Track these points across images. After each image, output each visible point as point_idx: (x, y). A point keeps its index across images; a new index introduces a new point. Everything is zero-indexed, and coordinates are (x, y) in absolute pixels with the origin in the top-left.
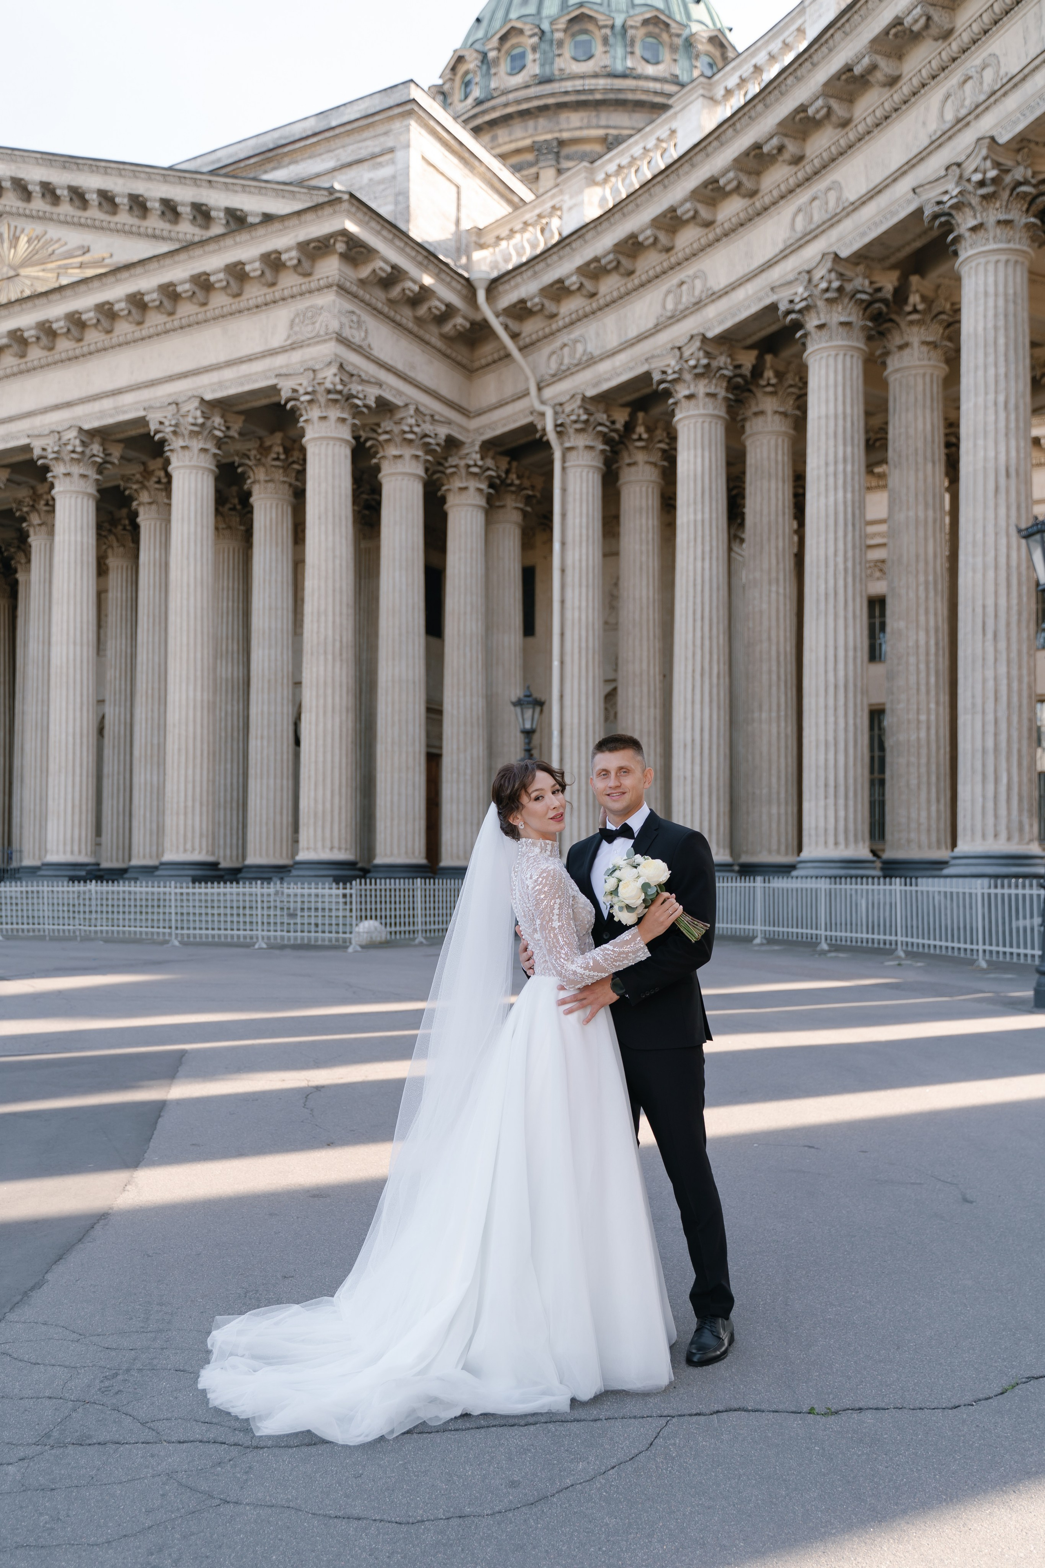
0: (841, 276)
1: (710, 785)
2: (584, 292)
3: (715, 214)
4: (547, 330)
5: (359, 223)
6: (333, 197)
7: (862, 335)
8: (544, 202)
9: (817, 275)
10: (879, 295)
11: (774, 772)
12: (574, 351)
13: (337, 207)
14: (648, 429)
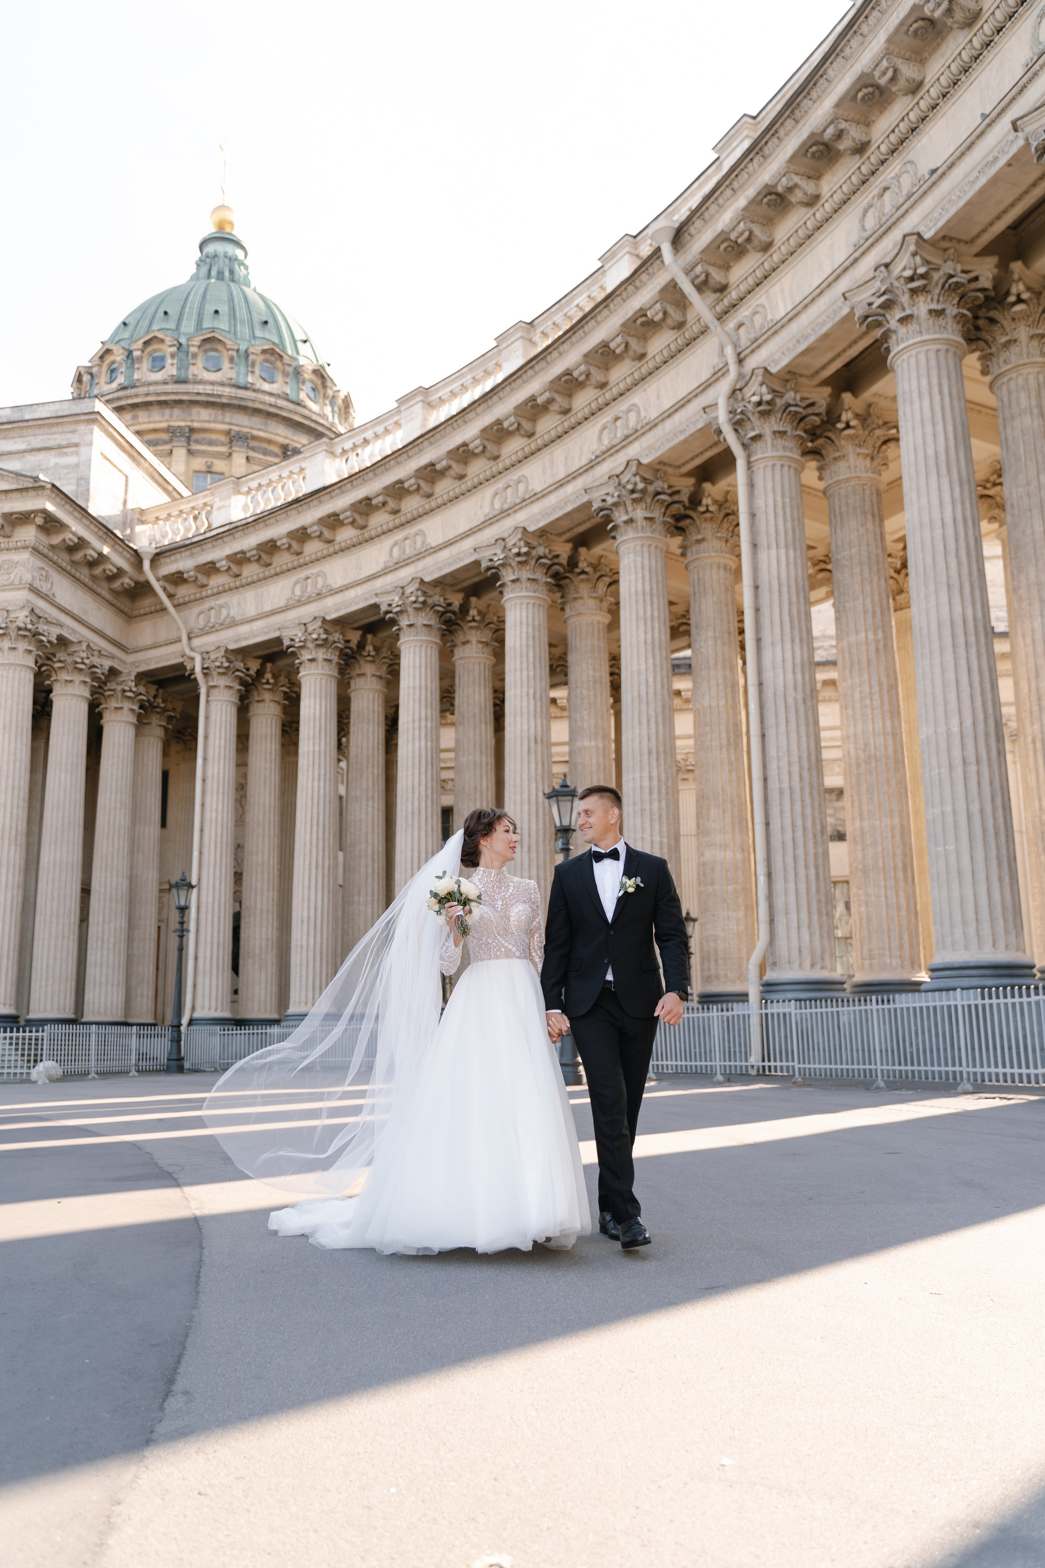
0: (425, 593)
1: (321, 954)
2: (231, 573)
3: (334, 536)
4: (198, 596)
5: (57, 505)
6: (37, 485)
7: (438, 634)
8: (197, 499)
9: (408, 591)
10: (450, 608)
12: (218, 614)
13: (40, 492)
14: (275, 676)
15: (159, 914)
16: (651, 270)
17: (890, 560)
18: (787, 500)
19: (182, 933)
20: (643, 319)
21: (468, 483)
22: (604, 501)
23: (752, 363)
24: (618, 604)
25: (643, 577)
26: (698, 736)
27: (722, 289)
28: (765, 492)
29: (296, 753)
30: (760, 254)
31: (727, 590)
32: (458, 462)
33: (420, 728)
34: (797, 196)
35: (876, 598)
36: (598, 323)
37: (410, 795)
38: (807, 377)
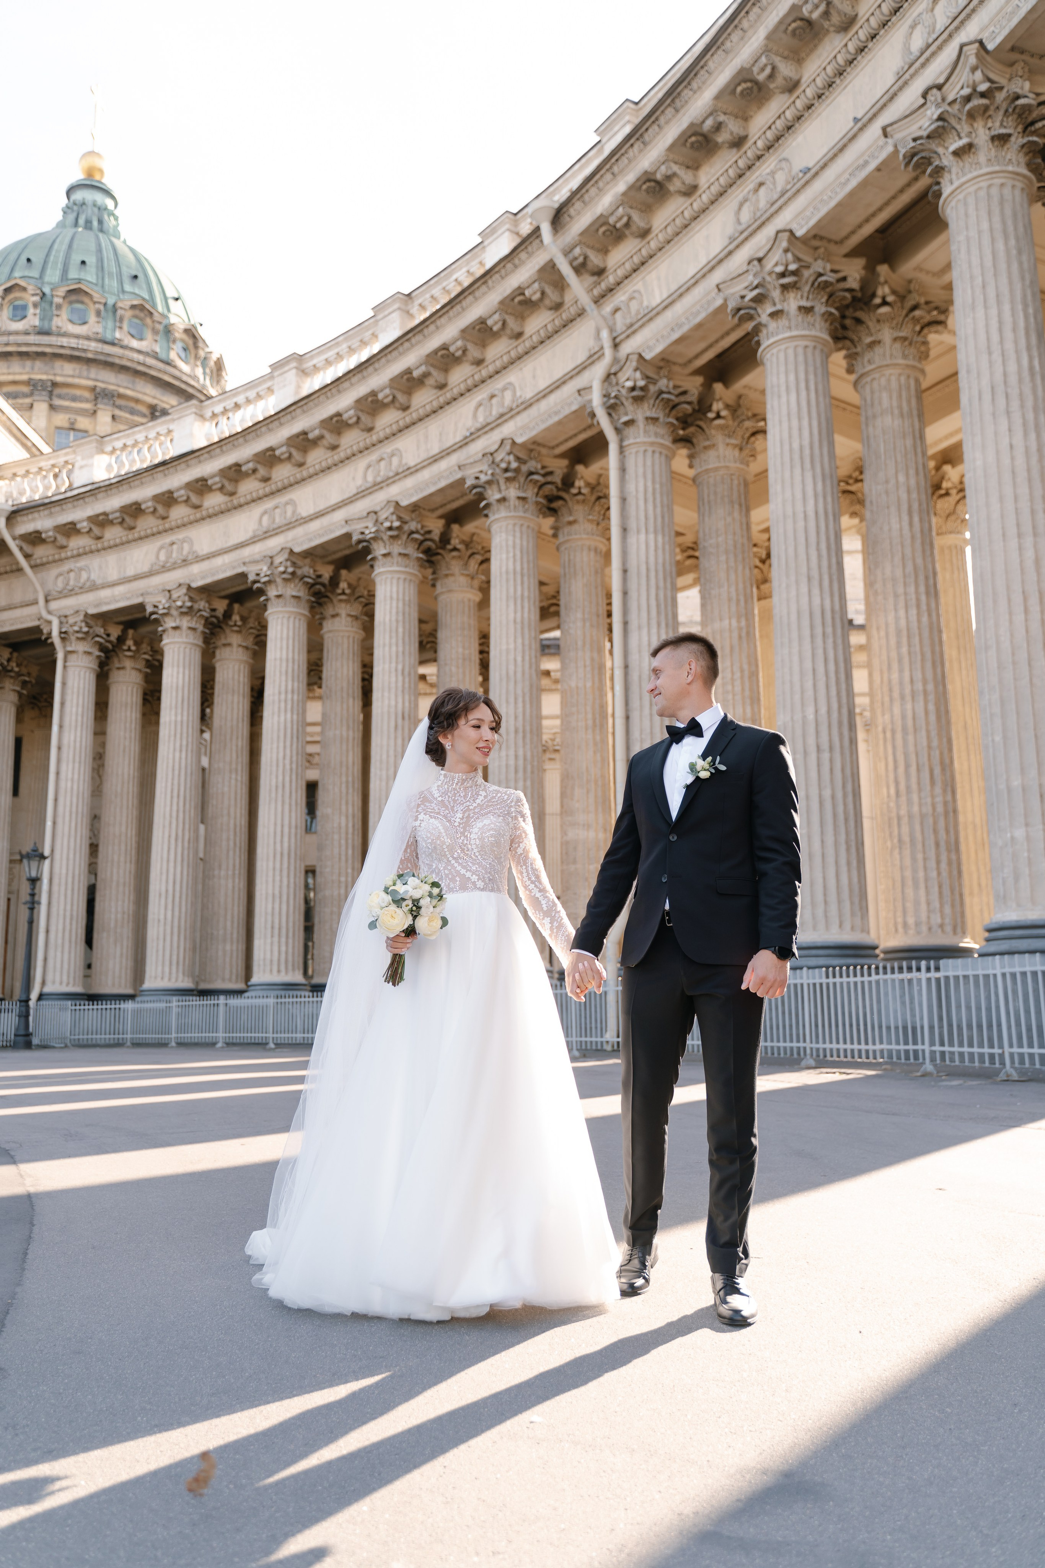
0: (294, 564)
1: (179, 927)
2: (92, 535)
3: (202, 501)
4: (57, 557)
7: (307, 606)
8: (58, 456)
9: (277, 560)
10: (320, 580)
11: (229, 917)
12: (78, 577)
14: (136, 643)
15: (10, 884)
16: (530, 249)
17: (755, 549)
18: (658, 486)
19: (33, 904)
20: (521, 298)
21: (341, 454)
22: (477, 478)
23: (628, 347)
24: (488, 582)
25: (514, 556)
26: (565, 716)
27: (600, 272)
28: (637, 476)
29: (157, 723)
30: (638, 240)
31: (596, 572)
32: (331, 431)
33: (286, 701)
34: (674, 186)
35: (741, 586)
36: (476, 299)
37: (274, 768)
38: (680, 365)
